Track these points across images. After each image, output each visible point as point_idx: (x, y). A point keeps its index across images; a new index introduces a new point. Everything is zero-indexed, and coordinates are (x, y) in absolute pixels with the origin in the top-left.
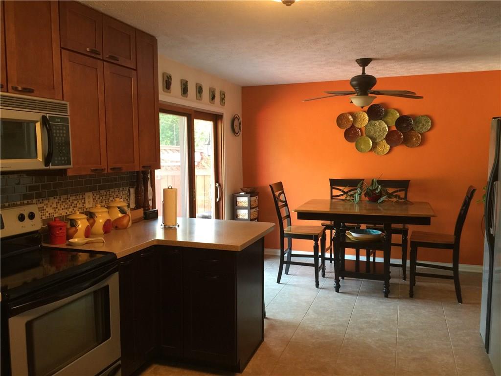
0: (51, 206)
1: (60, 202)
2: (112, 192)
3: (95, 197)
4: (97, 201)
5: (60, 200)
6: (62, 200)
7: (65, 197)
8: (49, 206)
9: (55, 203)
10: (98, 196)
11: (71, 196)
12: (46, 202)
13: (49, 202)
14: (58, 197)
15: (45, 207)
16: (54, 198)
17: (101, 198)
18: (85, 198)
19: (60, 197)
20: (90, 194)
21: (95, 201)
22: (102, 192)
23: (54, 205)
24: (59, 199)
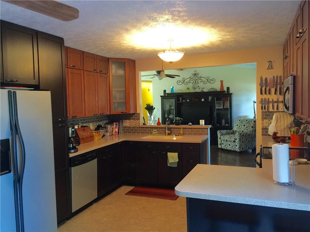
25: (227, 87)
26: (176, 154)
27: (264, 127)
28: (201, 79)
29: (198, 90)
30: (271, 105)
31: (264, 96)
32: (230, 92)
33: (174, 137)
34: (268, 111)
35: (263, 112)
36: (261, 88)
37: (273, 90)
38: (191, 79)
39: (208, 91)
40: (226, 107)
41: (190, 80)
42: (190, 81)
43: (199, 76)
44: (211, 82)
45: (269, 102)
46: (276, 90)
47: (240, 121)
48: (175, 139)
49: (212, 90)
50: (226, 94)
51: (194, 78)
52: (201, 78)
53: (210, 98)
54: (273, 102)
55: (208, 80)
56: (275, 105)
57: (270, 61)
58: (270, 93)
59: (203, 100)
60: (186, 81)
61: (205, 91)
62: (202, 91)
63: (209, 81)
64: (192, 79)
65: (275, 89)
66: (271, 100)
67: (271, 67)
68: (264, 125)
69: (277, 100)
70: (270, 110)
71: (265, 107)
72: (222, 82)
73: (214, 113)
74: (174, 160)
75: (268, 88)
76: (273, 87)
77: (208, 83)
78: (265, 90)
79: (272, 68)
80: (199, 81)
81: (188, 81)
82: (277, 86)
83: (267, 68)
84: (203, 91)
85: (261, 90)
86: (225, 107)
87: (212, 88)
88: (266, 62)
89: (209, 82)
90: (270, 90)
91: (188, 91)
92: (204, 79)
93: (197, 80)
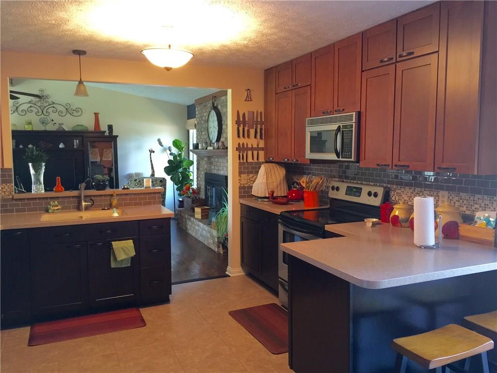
0: (406, 194)
1: (414, 193)
2: (478, 199)
3: (453, 198)
4: (454, 203)
5: (414, 191)
6: (416, 191)
7: (419, 189)
8: (405, 193)
9: (410, 193)
10: (457, 198)
11: (425, 190)
12: (403, 190)
13: (405, 190)
14: (413, 188)
15: (402, 194)
16: (410, 188)
17: (461, 201)
18: (439, 196)
19: (415, 189)
20: (446, 193)
21: (452, 202)
22: (463, 195)
23: (409, 194)
24: (413, 189)
25: (108, 125)
26: (130, 243)
27: (242, 185)
28: (53, 107)
29: (50, 127)
30: (250, 153)
31: (242, 141)
32: (114, 134)
33: (113, 212)
34: (247, 161)
35: (240, 164)
36: (238, 128)
37: (252, 132)
38: (33, 105)
39: (71, 130)
40: (106, 159)
41: (31, 107)
42: (32, 109)
43: (50, 100)
44: (75, 114)
45: (247, 149)
46: (256, 132)
47: (137, 181)
48: (116, 215)
49: (79, 129)
50: (107, 137)
51: (39, 104)
52: (54, 105)
53: (76, 142)
54: (252, 149)
55: (68, 110)
56: (255, 153)
57: (248, 90)
58: (248, 137)
59: (61, 146)
60: (20, 109)
61: (66, 129)
62: (59, 128)
63: (71, 112)
64: (35, 106)
65: (254, 130)
66: (250, 146)
67: (249, 99)
68: (242, 183)
69: (258, 146)
70: (248, 161)
71: (243, 155)
72: (96, 115)
73: (87, 169)
74: (127, 254)
75: (246, 129)
76: (253, 128)
77: (68, 115)
78: (244, 132)
79: (251, 100)
80: (50, 110)
81: (26, 109)
82: (257, 127)
83: (244, 99)
84: (61, 129)
85: (238, 131)
86: (104, 159)
87: (78, 125)
88: (244, 90)
89: (70, 114)
90: (248, 131)
91: (28, 128)
92: (60, 108)
93: (47, 108)
